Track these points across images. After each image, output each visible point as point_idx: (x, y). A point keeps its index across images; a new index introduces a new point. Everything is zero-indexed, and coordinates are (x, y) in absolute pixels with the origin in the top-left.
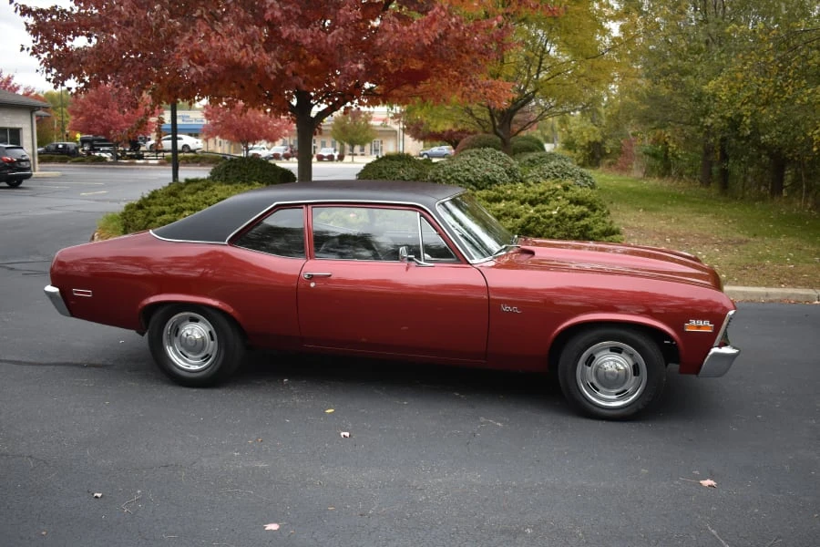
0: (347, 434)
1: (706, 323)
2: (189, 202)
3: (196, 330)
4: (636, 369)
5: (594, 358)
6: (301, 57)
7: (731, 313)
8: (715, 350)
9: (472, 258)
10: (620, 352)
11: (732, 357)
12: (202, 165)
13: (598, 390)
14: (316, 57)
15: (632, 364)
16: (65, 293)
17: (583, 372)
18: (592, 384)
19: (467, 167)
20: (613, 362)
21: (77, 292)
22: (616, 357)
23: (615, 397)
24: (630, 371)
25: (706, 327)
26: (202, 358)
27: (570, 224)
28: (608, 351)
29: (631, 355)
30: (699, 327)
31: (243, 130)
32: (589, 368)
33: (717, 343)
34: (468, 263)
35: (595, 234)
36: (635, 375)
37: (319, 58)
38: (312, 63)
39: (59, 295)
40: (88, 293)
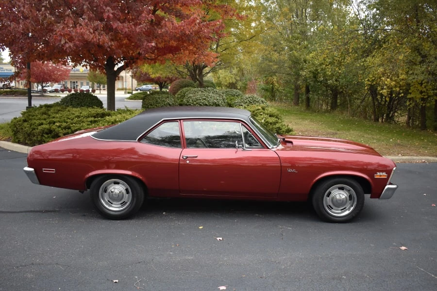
0: (221, 239)
1: (384, 174)
2: (57, 118)
3: (118, 189)
4: (350, 197)
5: (331, 193)
6: (118, 38)
7: (394, 169)
8: (387, 187)
9: (270, 146)
10: (343, 190)
11: (394, 189)
12: (16, 96)
13: (332, 208)
14: (126, 39)
15: (348, 195)
16: (38, 172)
17: (326, 199)
18: (330, 206)
19: (204, 98)
20: (339, 194)
21: (45, 170)
22: (341, 192)
23: (340, 211)
24: (348, 198)
25: (384, 176)
26: (121, 204)
27: (271, 127)
28: (337, 189)
29: (349, 191)
30: (381, 176)
31: (41, 76)
32: (328, 198)
33: (388, 183)
34: (269, 148)
35: (283, 131)
36: (350, 200)
37: (128, 39)
38: (124, 42)
39: (34, 172)
40: (53, 171)
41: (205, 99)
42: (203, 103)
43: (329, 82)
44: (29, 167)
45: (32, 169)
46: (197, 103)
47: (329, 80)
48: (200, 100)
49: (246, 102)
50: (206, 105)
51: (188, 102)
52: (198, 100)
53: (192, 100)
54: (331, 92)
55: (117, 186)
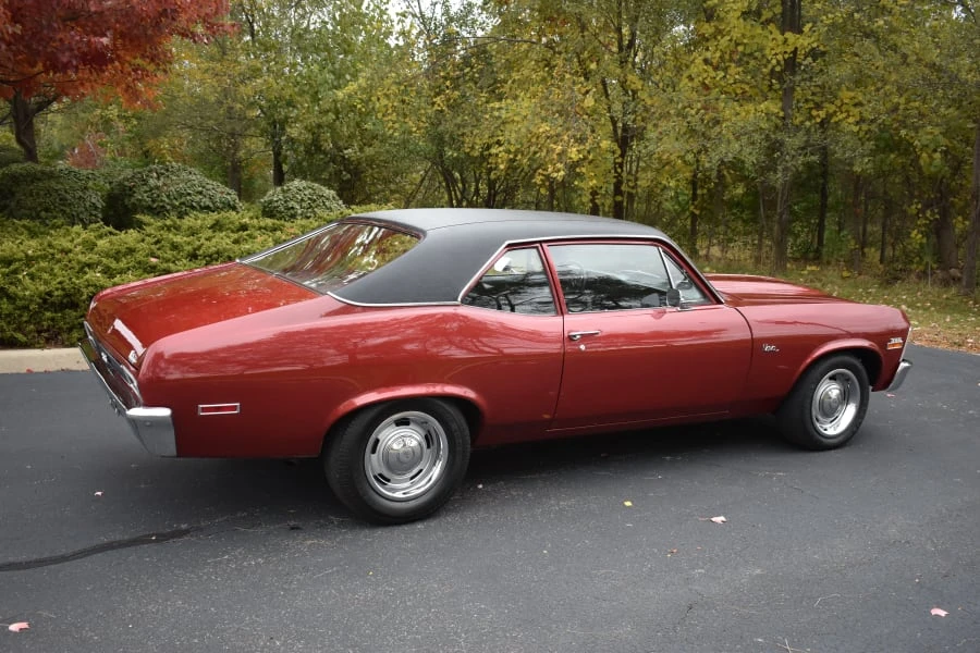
0: (723, 519)
1: (900, 340)
4: (845, 393)
8: (900, 366)
15: (843, 389)
17: (815, 403)
21: (204, 410)
22: (835, 384)
25: (899, 343)
26: (412, 478)
30: (894, 345)
33: (901, 358)
34: (721, 303)
40: (232, 408)
41: (201, 193)
42: (198, 203)
43: (346, 152)
44: (149, 404)
45: (165, 412)
46: (183, 203)
47: (346, 149)
48: (189, 194)
49: (302, 200)
50: (207, 208)
51: (153, 201)
52: (181, 195)
53: (168, 196)
54: (349, 176)
55: (403, 430)
